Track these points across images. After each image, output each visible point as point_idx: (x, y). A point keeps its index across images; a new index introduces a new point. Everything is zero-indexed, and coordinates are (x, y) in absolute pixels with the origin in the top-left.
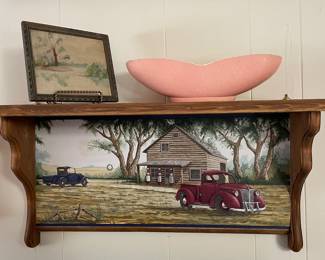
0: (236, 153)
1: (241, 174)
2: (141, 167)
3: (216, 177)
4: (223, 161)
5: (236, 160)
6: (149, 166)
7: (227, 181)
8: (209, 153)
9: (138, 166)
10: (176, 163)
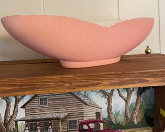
0: (109, 102)
1: (114, 121)
2: (19, 123)
3: (92, 126)
4: (98, 110)
5: (109, 108)
6: (27, 121)
7: (102, 128)
8: (86, 104)
9: (16, 122)
10: (55, 116)
